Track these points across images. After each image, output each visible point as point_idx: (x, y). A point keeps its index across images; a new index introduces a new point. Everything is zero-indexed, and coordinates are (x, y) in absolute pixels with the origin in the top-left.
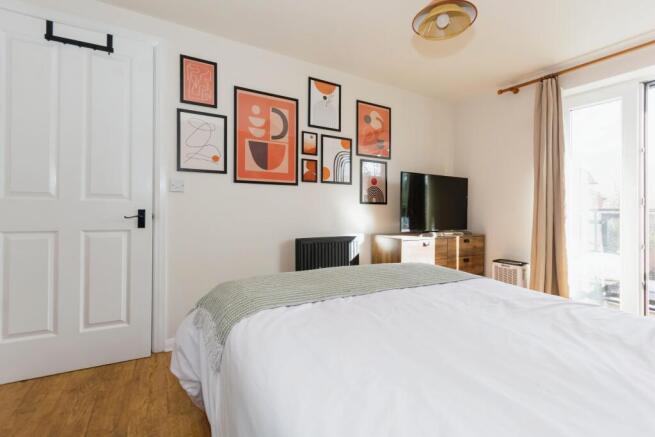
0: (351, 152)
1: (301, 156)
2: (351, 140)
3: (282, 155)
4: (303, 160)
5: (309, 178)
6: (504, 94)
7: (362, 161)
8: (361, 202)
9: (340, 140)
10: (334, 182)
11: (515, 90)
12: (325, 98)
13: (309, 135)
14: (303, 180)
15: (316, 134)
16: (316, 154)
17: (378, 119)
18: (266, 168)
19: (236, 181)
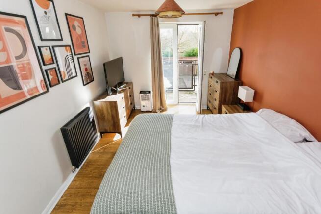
0: (72, 55)
1: (44, 68)
2: (69, 46)
4: (46, 71)
5: (54, 83)
6: (135, 17)
7: (78, 59)
8: (84, 85)
9: (64, 47)
10: (69, 79)
11: (139, 16)
12: (46, 13)
13: (44, 48)
14: (51, 86)
15: (49, 47)
16: (53, 63)
17: (79, 27)
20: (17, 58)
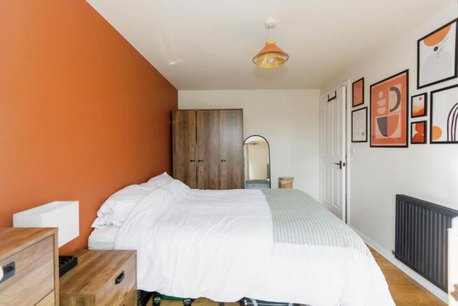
1: (411, 120)
3: (397, 123)
4: (412, 123)
5: (417, 140)
10: (448, 142)
12: (436, 49)
13: (418, 97)
14: (412, 143)
15: (425, 94)
16: (425, 115)
18: (386, 136)
19: (371, 146)
20: (391, 111)
